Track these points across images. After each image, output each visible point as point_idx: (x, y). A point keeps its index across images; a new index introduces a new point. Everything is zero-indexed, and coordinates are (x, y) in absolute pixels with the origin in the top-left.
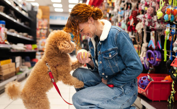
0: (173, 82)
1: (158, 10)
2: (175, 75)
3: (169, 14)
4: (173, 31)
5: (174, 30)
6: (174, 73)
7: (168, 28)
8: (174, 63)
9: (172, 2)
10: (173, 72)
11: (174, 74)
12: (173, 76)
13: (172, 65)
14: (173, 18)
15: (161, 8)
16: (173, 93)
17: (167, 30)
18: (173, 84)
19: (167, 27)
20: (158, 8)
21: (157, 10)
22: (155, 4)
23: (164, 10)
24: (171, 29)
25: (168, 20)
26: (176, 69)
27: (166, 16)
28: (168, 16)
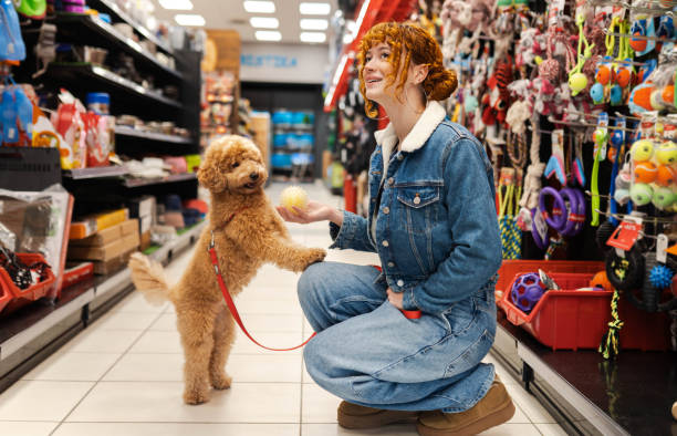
0: (615, 295)
1: (574, 70)
2: (621, 274)
3: (604, 83)
4: (618, 135)
5: (620, 132)
6: (617, 267)
7: (602, 125)
8: (616, 237)
9: (617, 44)
10: (613, 264)
11: (617, 272)
12: (616, 275)
13: (611, 242)
14: (618, 94)
15: (581, 62)
16: (613, 328)
17: (601, 133)
18: (616, 300)
19: (600, 122)
20: (573, 60)
21: (571, 68)
22: (565, 50)
23: (592, 67)
24: (610, 131)
25: (603, 102)
26: (623, 256)
27: (596, 87)
28: (603, 90)
